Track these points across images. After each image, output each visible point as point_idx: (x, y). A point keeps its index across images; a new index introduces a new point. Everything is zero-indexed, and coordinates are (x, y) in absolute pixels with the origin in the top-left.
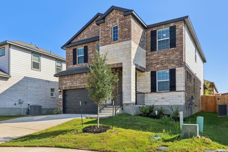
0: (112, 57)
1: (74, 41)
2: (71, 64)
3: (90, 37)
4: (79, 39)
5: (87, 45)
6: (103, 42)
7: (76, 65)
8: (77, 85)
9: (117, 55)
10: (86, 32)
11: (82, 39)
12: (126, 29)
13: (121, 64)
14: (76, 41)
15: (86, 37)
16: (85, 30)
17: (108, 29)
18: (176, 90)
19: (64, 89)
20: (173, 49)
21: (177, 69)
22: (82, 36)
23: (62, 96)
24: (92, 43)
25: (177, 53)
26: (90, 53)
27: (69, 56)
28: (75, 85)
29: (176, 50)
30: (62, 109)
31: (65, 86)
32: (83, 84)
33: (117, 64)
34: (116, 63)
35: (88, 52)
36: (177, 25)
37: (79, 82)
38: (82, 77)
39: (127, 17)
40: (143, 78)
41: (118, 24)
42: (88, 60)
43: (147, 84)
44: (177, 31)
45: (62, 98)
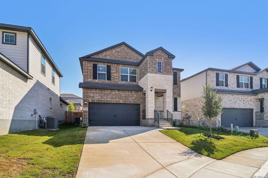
0: (159, 84)
1: (95, 56)
2: (90, 78)
3: (114, 59)
4: (100, 56)
5: (110, 64)
6: (151, 71)
7: (97, 80)
8: (107, 99)
9: (163, 83)
10: (108, 53)
11: (104, 58)
12: (169, 67)
13: (166, 90)
14: (97, 57)
15: (108, 58)
16: (108, 51)
17: (155, 62)
18: (178, 111)
19: (91, 102)
20: (176, 86)
21: (178, 98)
22: (104, 55)
23: (87, 108)
24: (116, 64)
25: (178, 89)
26: (114, 73)
27: (88, 69)
28: (106, 99)
29: (177, 87)
30: (88, 121)
31: (92, 99)
32: (115, 100)
33: (163, 90)
34: (161, 88)
35: (111, 72)
36: (177, 72)
37: (111, 97)
38: (114, 93)
39: (170, 59)
40: (159, 101)
41: (163, 61)
42: (111, 79)
43: (161, 105)
44: (177, 75)
45: (87, 110)
